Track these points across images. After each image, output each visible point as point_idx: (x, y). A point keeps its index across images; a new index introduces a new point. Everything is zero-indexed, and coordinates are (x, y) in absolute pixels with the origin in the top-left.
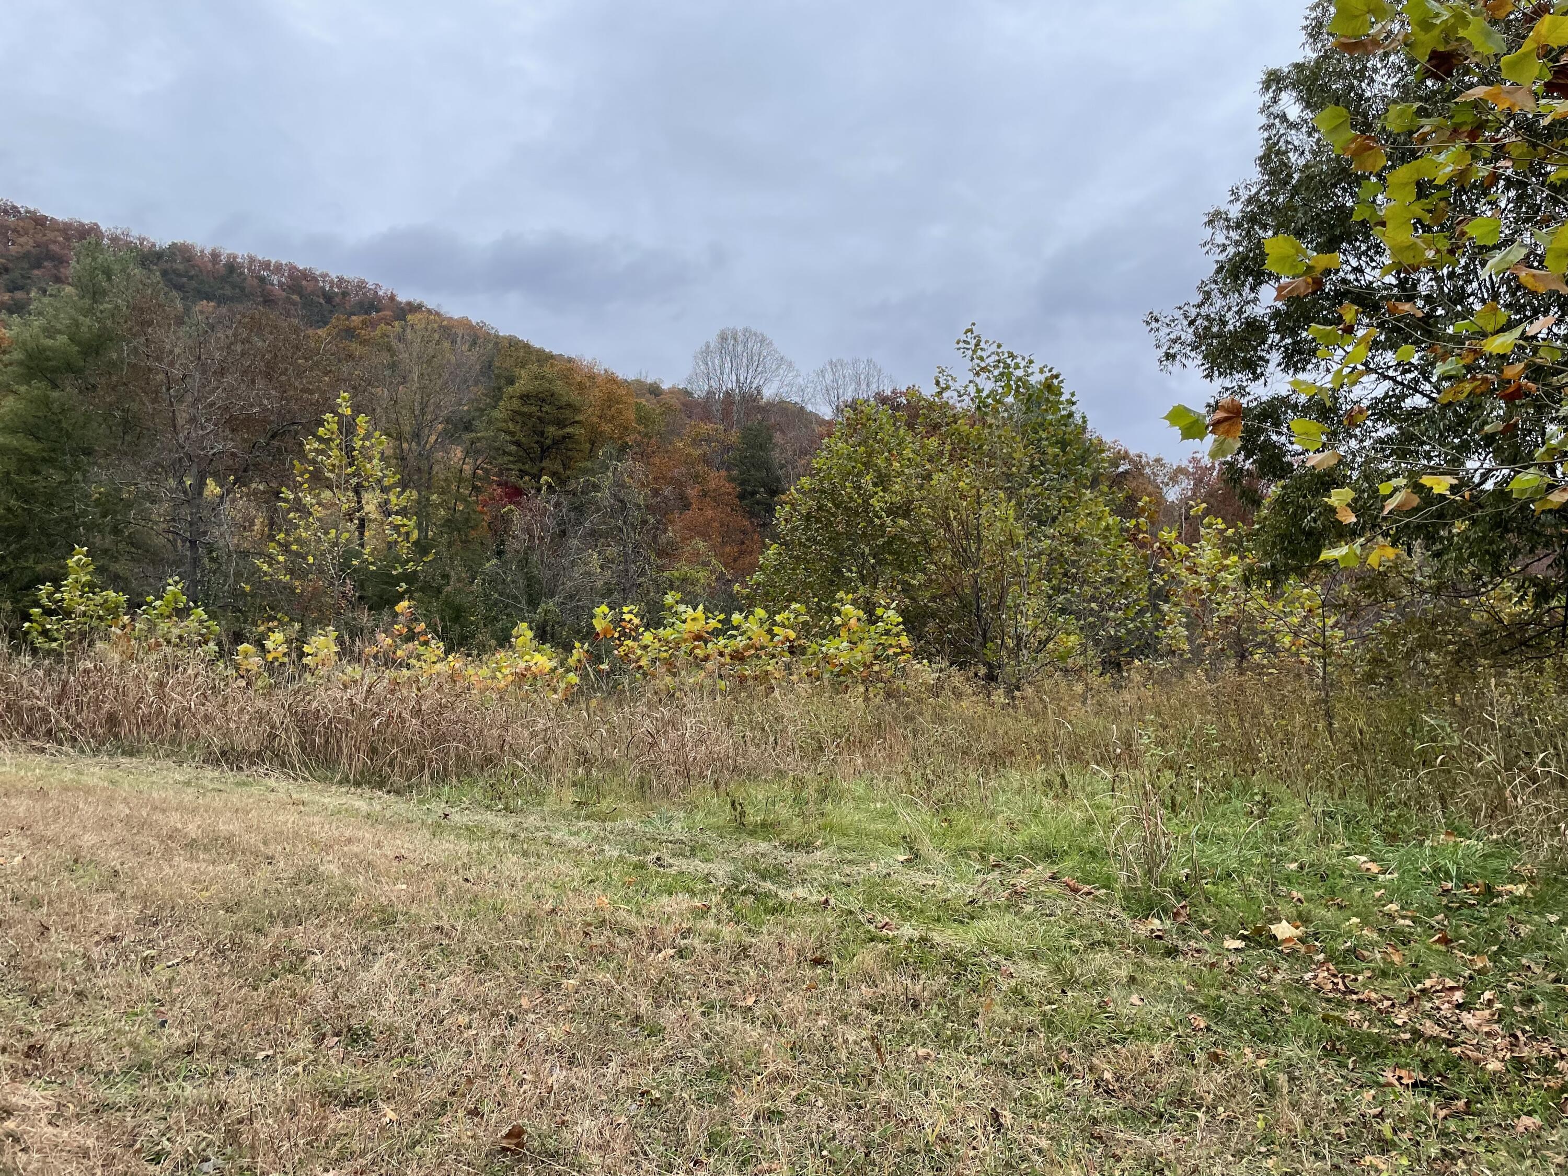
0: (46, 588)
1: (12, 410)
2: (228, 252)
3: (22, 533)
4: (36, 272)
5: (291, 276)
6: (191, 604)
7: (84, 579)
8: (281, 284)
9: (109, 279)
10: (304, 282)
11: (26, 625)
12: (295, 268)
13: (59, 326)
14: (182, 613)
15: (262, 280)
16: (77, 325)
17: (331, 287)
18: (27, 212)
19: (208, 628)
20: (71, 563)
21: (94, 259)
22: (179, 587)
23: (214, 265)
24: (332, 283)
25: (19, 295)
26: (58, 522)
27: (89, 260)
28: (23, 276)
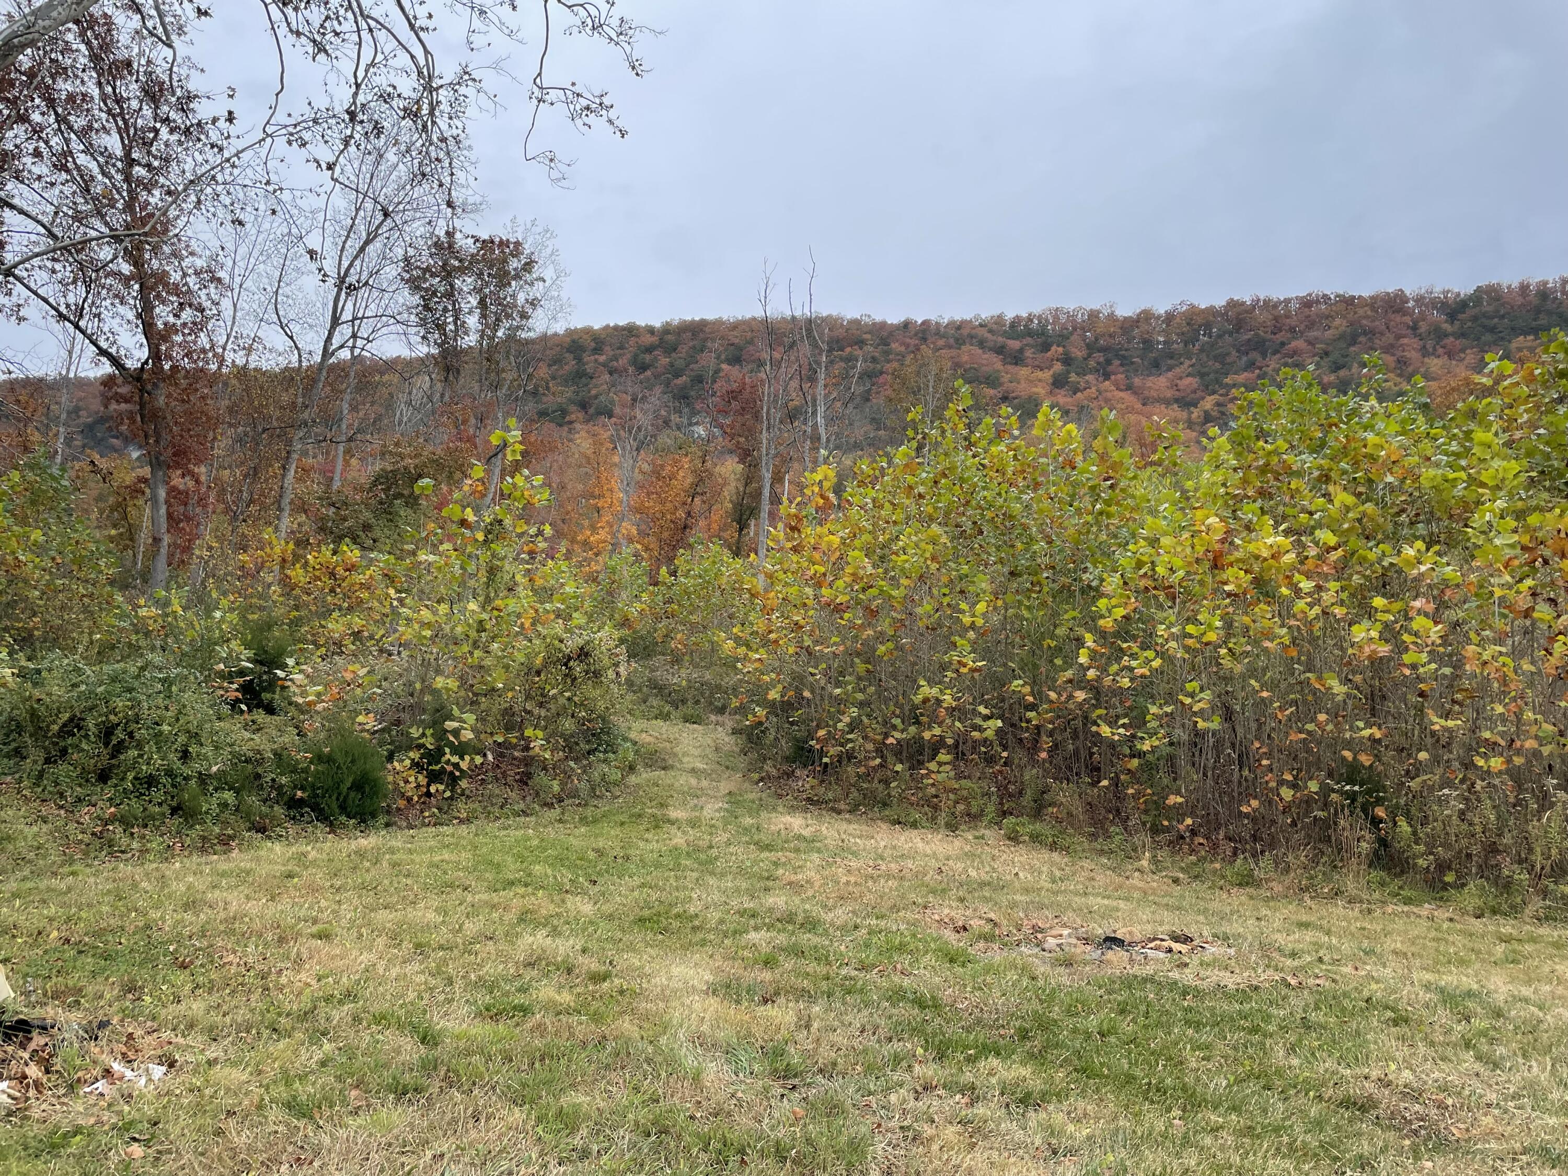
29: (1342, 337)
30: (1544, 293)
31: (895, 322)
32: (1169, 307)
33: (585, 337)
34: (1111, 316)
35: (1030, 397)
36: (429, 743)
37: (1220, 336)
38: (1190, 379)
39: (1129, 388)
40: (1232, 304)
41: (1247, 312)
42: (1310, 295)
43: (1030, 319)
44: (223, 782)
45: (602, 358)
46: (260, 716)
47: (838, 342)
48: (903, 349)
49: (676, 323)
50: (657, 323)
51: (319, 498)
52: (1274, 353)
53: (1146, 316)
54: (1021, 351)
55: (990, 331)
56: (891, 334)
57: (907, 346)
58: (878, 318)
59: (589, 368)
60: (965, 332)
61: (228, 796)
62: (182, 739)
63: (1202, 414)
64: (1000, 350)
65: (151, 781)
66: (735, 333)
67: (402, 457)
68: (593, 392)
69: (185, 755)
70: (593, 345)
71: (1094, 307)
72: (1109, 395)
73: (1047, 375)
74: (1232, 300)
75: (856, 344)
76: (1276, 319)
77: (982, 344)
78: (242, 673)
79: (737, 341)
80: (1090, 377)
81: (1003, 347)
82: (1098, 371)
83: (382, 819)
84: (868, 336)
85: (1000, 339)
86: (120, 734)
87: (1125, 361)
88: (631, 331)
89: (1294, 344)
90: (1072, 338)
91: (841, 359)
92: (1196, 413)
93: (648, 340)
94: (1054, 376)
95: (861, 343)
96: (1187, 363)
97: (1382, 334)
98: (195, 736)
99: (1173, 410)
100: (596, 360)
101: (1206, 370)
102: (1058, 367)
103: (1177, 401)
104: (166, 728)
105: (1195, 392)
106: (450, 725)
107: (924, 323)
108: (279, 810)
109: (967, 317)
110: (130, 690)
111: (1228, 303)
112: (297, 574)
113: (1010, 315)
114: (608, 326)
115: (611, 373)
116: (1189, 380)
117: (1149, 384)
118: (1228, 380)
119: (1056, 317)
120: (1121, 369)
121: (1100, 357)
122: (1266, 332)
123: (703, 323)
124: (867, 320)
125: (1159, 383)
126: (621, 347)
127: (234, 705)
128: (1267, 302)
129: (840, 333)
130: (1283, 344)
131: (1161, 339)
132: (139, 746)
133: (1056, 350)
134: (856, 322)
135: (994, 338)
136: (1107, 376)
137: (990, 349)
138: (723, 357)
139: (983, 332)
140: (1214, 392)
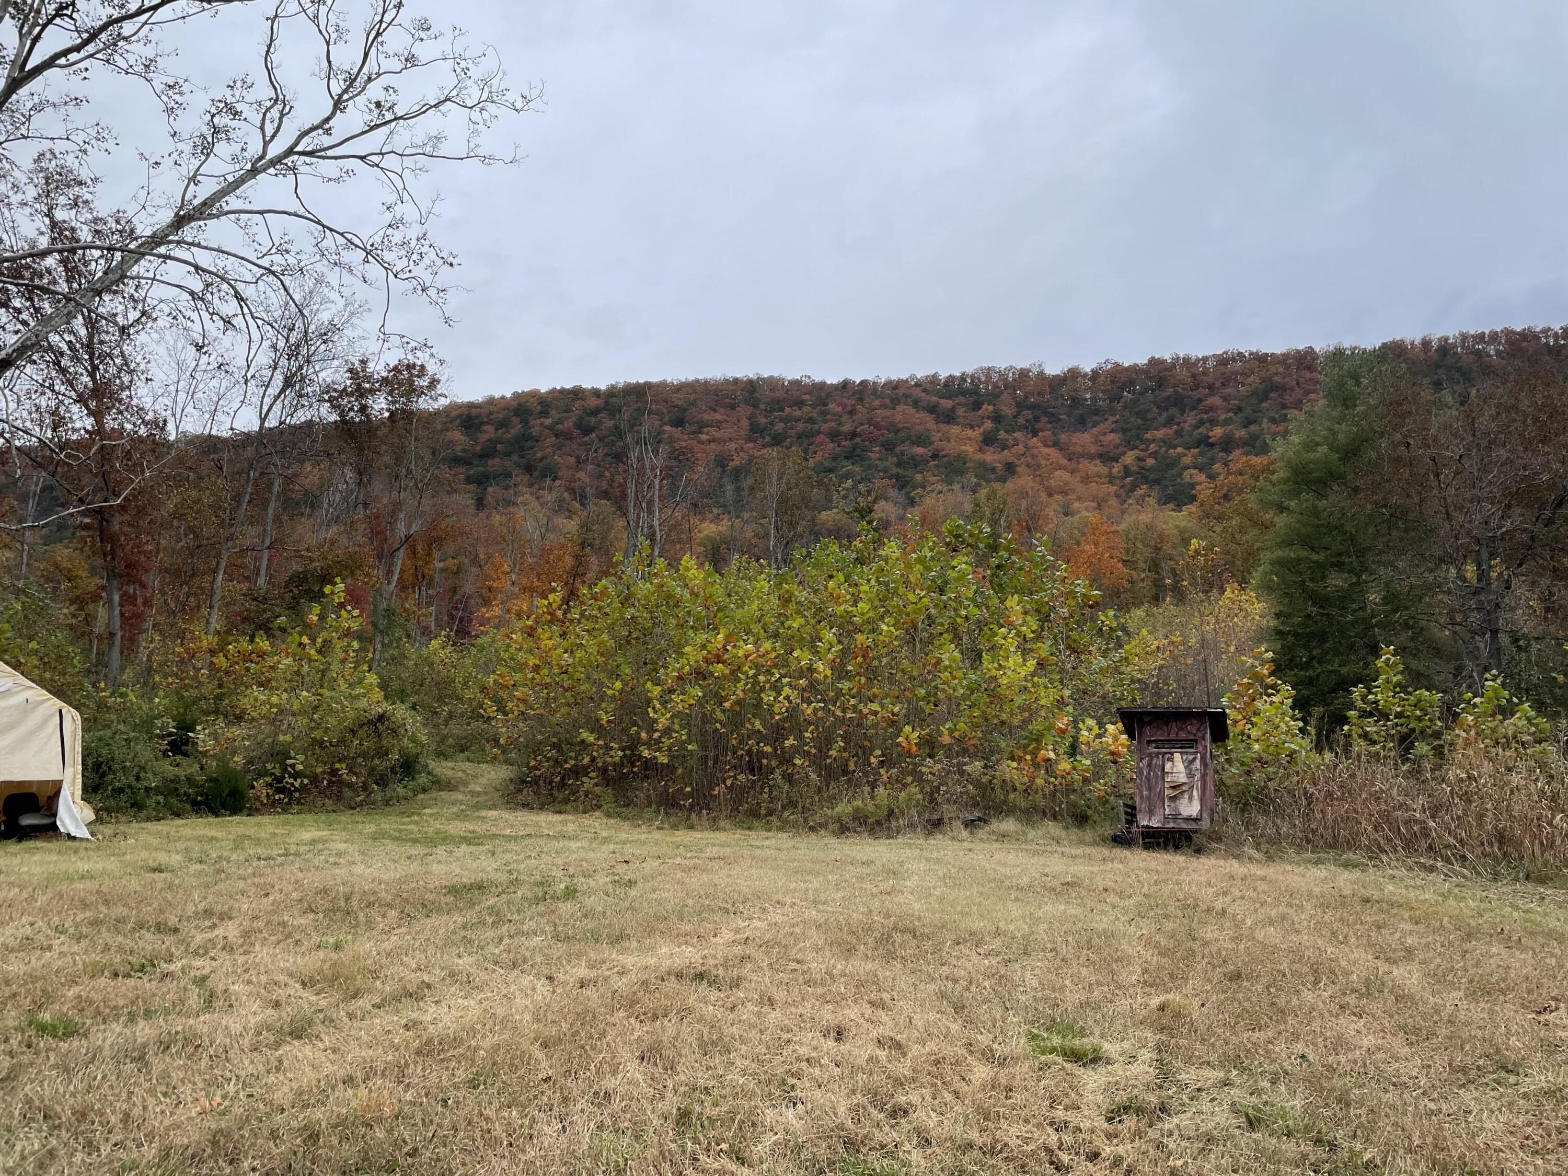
0: (1357, 692)
1: (1286, 525)
2: (1438, 336)
3: (1323, 637)
4: (1264, 404)
5: (1510, 342)
6: (1515, 700)
7: (1395, 679)
8: (1498, 353)
9: (1358, 383)
10: (1524, 344)
11: (1346, 728)
12: (1512, 332)
13: (1318, 439)
14: (1507, 711)
15: (1478, 353)
16: (1334, 433)
17: (1556, 340)
18: (1251, 354)
19: (1536, 725)
20: (1380, 663)
21: (1341, 368)
22: (1499, 681)
23: (1426, 353)
24: (1556, 336)
25: (1253, 428)
26: (1353, 623)
27: (1336, 370)
28: (1255, 412)
29: (1254, 393)
30: (1445, 348)
31: (835, 382)
32: (1094, 366)
33: (532, 400)
34: (1041, 374)
35: (959, 456)
36: (278, 772)
37: (1141, 394)
38: (1113, 435)
39: (1056, 444)
40: (1154, 362)
41: (1166, 370)
42: (1226, 353)
43: (963, 378)
44: (158, 791)
45: (548, 421)
46: (179, 758)
47: (778, 402)
48: (840, 409)
49: (621, 385)
50: (602, 386)
51: (244, 595)
52: (1192, 410)
53: (1073, 374)
54: (953, 410)
55: (925, 391)
56: (829, 395)
57: (844, 406)
58: (818, 379)
59: (535, 431)
60: (900, 392)
61: (161, 798)
62: (136, 770)
63: (1122, 469)
64: (932, 410)
65: (120, 791)
66: (679, 395)
67: (311, 560)
68: (539, 455)
69: (138, 778)
70: (539, 407)
71: (1024, 366)
72: (1036, 451)
73: (976, 434)
74: (1153, 358)
75: (796, 404)
76: (1194, 376)
77: (916, 404)
78: (170, 734)
79: (680, 403)
80: (1017, 435)
81: (936, 406)
82: (1027, 428)
83: (245, 811)
84: (807, 397)
85: (934, 399)
86: (104, 768)
87: (1053, 419)
88: (577, 393)
89: (1210, 400)
90: (1003, 397)
91: (781, 420)
92: (1117, 469)
93: (593, 402)
94: (983, 433)
95: (800, 403)
96: (1112, 419)
97: (1292, 390)
98: (143, 768)
99: (1096, 465)
100: (542, 424)
101: (1128, 426)
102: (988, 425)
103: (1100, 456)
104: (128, 764)
105: (1117, 447)
106: (290, 762)
107: (862, 382)
108: (188, 806)
109: (904, 377)
110: (108, 745)
111: (1150, 362)
112: (221, 661)
113: (943, 375)
114: (554, 390)
115: (556, 436)
116: (1111, 436)
117: (1074, 440)
118: (1147, 436)
119: (989, 377)
120: (1049, 426)
121: (1028, 414)
122: (1184, 389)
123: (648, 385)
124: (807, 381)
125: (1084, 440)
126: (567, 411)
127: (165, 753)
128: (1186, 360)
129: (780, 394)
130: (1200, 400)
131: (1088, 396)
132: (114, 773)
133: (987, 408)
134: (796, 383)
135: (928, 397)
136: (1035, 433)
137: (924, 409)
138: (666, 419)
139: (917, 393)
140: (1134, 448)
